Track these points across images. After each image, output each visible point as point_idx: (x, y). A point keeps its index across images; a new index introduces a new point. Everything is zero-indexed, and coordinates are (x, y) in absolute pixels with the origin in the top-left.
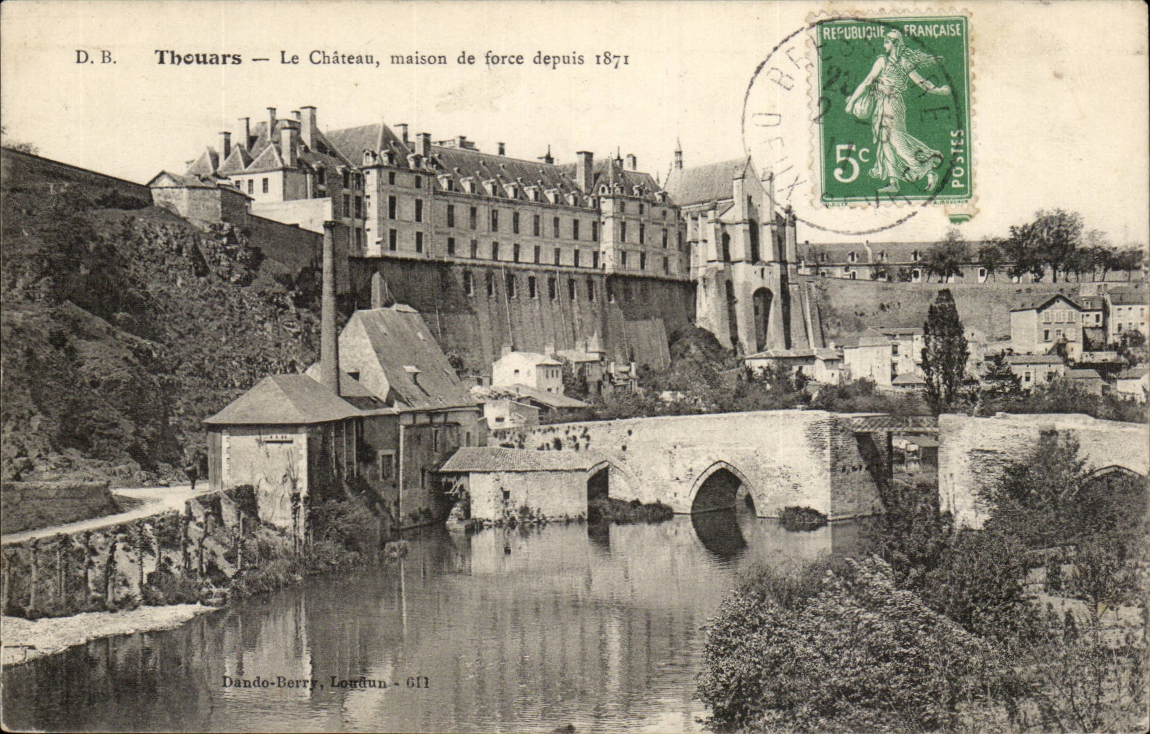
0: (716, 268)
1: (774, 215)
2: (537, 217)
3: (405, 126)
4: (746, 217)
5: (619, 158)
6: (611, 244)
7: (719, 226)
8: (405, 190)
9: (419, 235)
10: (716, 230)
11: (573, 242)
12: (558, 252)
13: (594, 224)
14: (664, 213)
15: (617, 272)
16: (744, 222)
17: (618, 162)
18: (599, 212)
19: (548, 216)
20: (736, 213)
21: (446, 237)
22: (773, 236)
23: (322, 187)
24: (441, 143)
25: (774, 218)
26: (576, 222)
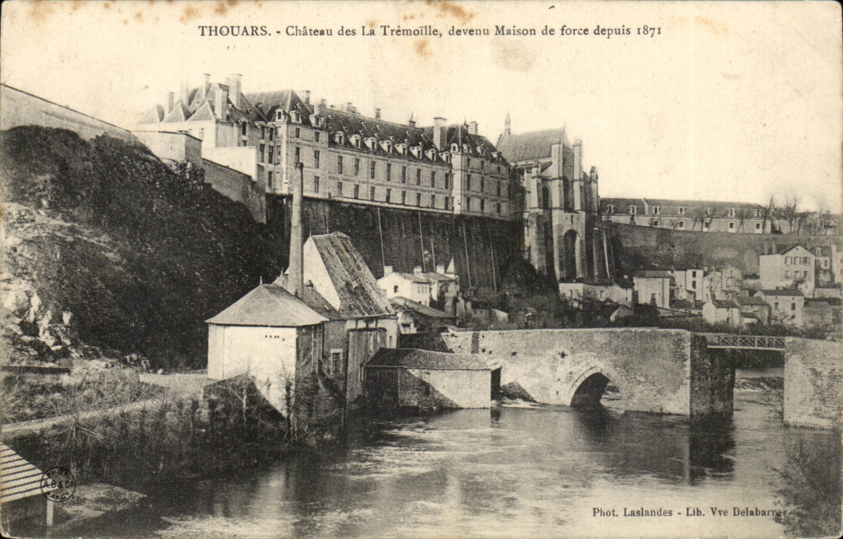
0: (537, 213)
1: (582, 174)
2: (404, 168)
3: (308, 92)
4: (561, 175)
5: (465, 124)
6: (460, 192)
7: (540, 181)
8: (307, 143)
9: (317, 178)
10: (538, 184)
11: (431, 189)
12: (419, 196)
13: (447, 175)
14: (499, 169)
15: (463, 213)
16: (560, 178)
17: (465, 127)
18: (451, 165)
19: (412, 168)
20: (554, 171)
21: (336, 181)
22: (581, 191)
23: (245, 138)
24: (332, 106)
25: (582, 177)
26: (433, 173)
